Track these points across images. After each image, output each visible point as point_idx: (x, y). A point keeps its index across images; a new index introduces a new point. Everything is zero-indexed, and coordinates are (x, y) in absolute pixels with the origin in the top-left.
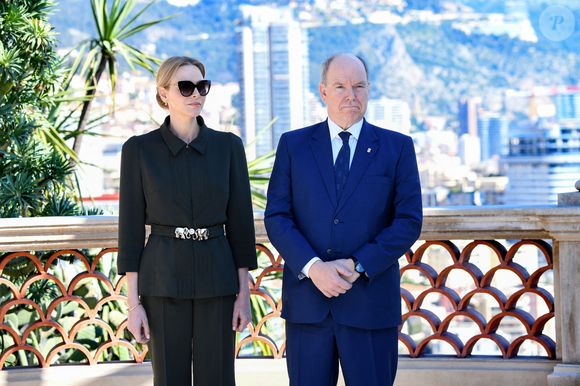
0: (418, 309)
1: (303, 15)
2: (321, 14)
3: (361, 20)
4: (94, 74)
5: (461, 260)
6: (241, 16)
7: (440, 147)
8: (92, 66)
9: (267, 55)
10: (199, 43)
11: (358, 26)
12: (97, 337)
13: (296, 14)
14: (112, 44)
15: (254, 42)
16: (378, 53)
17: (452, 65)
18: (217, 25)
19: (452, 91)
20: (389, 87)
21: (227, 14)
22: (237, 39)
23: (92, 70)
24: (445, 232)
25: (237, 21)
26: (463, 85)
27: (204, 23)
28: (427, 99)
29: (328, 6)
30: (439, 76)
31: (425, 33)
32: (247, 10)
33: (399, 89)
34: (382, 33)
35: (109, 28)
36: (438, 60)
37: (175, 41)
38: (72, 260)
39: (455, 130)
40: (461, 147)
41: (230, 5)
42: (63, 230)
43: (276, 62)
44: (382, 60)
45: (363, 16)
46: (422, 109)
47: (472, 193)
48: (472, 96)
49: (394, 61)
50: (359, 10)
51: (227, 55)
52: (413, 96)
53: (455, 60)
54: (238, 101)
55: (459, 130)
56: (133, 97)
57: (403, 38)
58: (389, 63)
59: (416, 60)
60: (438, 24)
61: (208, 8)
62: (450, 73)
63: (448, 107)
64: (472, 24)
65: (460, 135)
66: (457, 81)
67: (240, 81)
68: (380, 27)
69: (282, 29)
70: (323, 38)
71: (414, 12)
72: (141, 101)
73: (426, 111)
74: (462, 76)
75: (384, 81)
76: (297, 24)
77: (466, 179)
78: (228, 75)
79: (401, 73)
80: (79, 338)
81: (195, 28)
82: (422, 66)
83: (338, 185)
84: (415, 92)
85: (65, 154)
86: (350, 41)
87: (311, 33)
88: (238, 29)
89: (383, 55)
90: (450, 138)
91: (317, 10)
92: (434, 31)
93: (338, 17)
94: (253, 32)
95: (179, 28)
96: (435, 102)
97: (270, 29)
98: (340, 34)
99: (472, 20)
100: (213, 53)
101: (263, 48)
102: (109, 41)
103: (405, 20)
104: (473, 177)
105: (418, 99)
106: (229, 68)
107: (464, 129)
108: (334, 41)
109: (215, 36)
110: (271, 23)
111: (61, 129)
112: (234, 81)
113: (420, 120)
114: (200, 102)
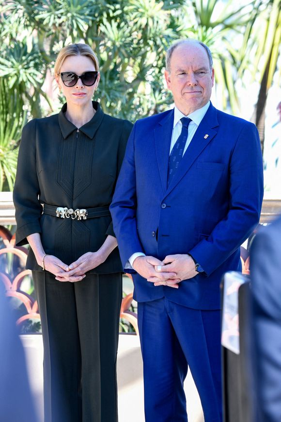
114: (85, 92)
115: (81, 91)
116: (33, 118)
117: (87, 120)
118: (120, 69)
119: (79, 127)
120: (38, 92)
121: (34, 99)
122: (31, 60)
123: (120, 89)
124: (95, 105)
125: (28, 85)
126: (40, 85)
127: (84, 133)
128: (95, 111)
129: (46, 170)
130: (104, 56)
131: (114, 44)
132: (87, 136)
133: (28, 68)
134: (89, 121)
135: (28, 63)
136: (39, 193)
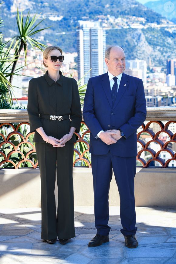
0: (147, 148)
1: (104, 25)
2: (112, 24)
3: (128, 27)
4: (18, 51)
5: (164, 129)
6: (79, 25)
7: (159, 79)
8: (17, 47)
9: (89, 41)
10: (61, 36)
11: (126, 29)
12: (19, 157)
13: (101, 25)
14: (25, 38)
15: (84, 36)
16: (135, 40)
17: (164, 46)
18: (69, 28)
19: (164, 56)
20: (139, 55)
21: (73, 24)
22: (77, 35)
23: (17, 49)
24: (158, 117)
25: (77, 27)
26: (169, 54)
27: (64, 28)
28: (154, 59)
29: (114, 21)
30: (159, 50)
31: (154, 32)
32: (81, 23)
33: (143, 55)
34: (136, 32)
35: (24, 32)
36: (159, 44)
37: (52, 35)
38: (8, 127)
39: (165, 72)
40: (167, 79)
41: (74, 20)
42: (5, 115)
43: (93, 44)
44: (136, 43)
45: (129, 25)
46: (152, 64)
47: (172, 98)
48: (172, 59)
49: (141, 44)
50: (127, 23)
51: (73, 41)
52: (148, 58)
53: (166, 43)
54: (77, 60)
55: (167, 72)
56: (34, 58)
57: (144, 34)
58: (139, 45)
59: (150, 43)
60: (159, 29)
61: (65, 22)
62: (163, 49)
63: (163, 63)
64: (173, 29)
65: (167, 74)
66: (166, 52)
67: (78, 52)
68: (136, 30)
69: (95, 31)
70: (112, 34)
71: (149, 24)
72: (38, 59)
73: (153, 65)
74: (169, 50)
75: (137, 52)
76: (101, 28)
77: (170, 92)
78: (73, 49)
79: (143, 49)
80: (12, 157)
81: (60, 29)
82: (152, 46)
83: (113, 99)
84: (149, 56)
85: (6, 83)
86: (123, 36)
87: (107, 32)
88: (77, 31)
89: (136, 41)
90: (163, 76)
91: (110, 23)
92: (158, 31)
93: (118, 26)
94: (84, 32)
95: (54, 30)
96: (157, 61)
97: (90, 30)
98: (119, 33)
99: (173, 27)
100: (67, 40)
101: (87, 38)
102: (24, 37)
103: (146, 27)
104: (172, 91)
105: (150, 60)
106: (74, 46)
107: (169, 72)
108: (116, 36)
109: (68, 33)
110: (91, 28)
111: (5, 72)
112: (76, 52)
113: (151, 68)
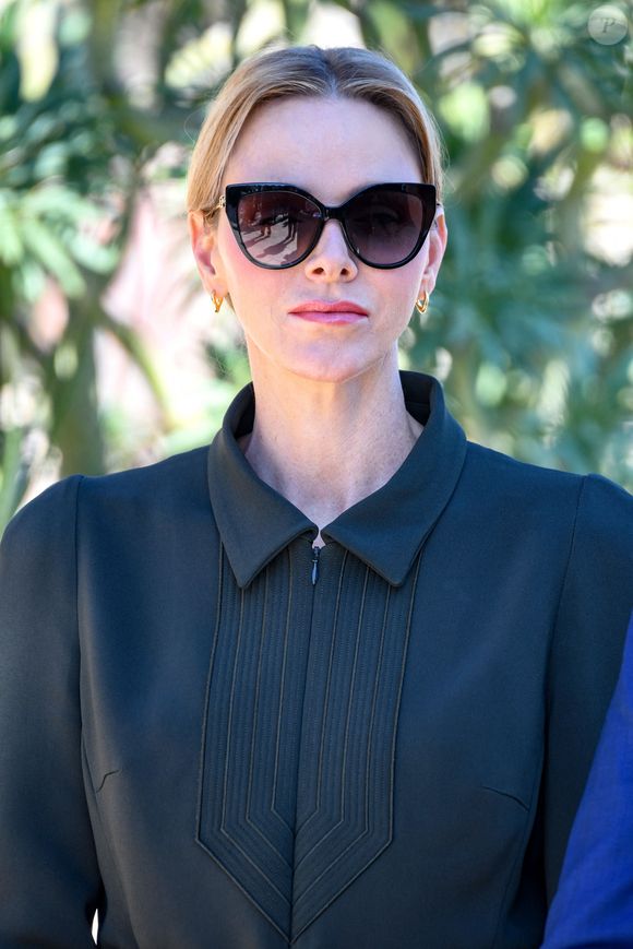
114: (363, 304)
115: (339, 295)
116: (64, 469)
117: (368, 482)
118: (558, 181)
119: (322, 517)
120: (86, 318)
121: (66, 361)
122: (48, 141)
123: (564, 298)
124: (420, 395)
125: (32, 285)
126: (99, 281)
127: (351, 556)
128: (418, 429)
129: (138, 769)
130: (467, 108)
131: (524, 46)
132: (373, 573)
133: (29, 184)
134: (381, 483)
135: (31, 158)
136: (98, 899)
